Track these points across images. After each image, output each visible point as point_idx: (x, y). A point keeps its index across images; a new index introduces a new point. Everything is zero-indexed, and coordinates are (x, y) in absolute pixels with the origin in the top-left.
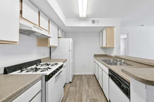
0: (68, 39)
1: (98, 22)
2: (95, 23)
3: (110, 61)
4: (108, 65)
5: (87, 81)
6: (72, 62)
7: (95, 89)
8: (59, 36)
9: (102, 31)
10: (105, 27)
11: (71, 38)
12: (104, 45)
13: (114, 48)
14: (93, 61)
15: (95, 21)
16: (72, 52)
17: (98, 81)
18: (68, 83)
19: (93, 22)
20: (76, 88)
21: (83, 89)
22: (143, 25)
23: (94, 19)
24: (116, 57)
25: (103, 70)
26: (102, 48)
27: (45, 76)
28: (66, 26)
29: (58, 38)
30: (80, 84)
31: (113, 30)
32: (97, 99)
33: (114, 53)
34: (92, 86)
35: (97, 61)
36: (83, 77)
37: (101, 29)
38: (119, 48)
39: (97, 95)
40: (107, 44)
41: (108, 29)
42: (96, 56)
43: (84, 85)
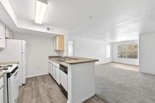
0: (21, 40)
1: (52, 30)
2: (49, 30)
3: (62, 60)
4: (59, 62)
5: (42, 80)
6: (25, 65)
7: (50, 83)
8: (7, 36)
9: (56, 37)
10: (58, 35)
11: (24, 41)
12: (57, 49)
13: (64, 51)
14: (48, 62)
15: (49, 28)
16: (25, 54)
17: (52, 77)
18: (21, 85)
19: (48, 29)
20: (31, 87)
21: (40, 85)
22: (81, 37)
23: (49, 27)
24: (66, 57)
25: (56, 67)
26: (56, 51)
27: (7, 73)
28: (18, 27)
29: (6, 38)
30: (35, 83)
31: (64, 38)
32: (52, 88)
33: (64, 55)
34: (48, 81)
35: (51, 62)
36: (38, 78)
37: (55, 36)
38: (68, 51)
39: (52, 85)
40: (60, 48)
41: (60, 36)
42: (50, 57)
43: (40, 83)
